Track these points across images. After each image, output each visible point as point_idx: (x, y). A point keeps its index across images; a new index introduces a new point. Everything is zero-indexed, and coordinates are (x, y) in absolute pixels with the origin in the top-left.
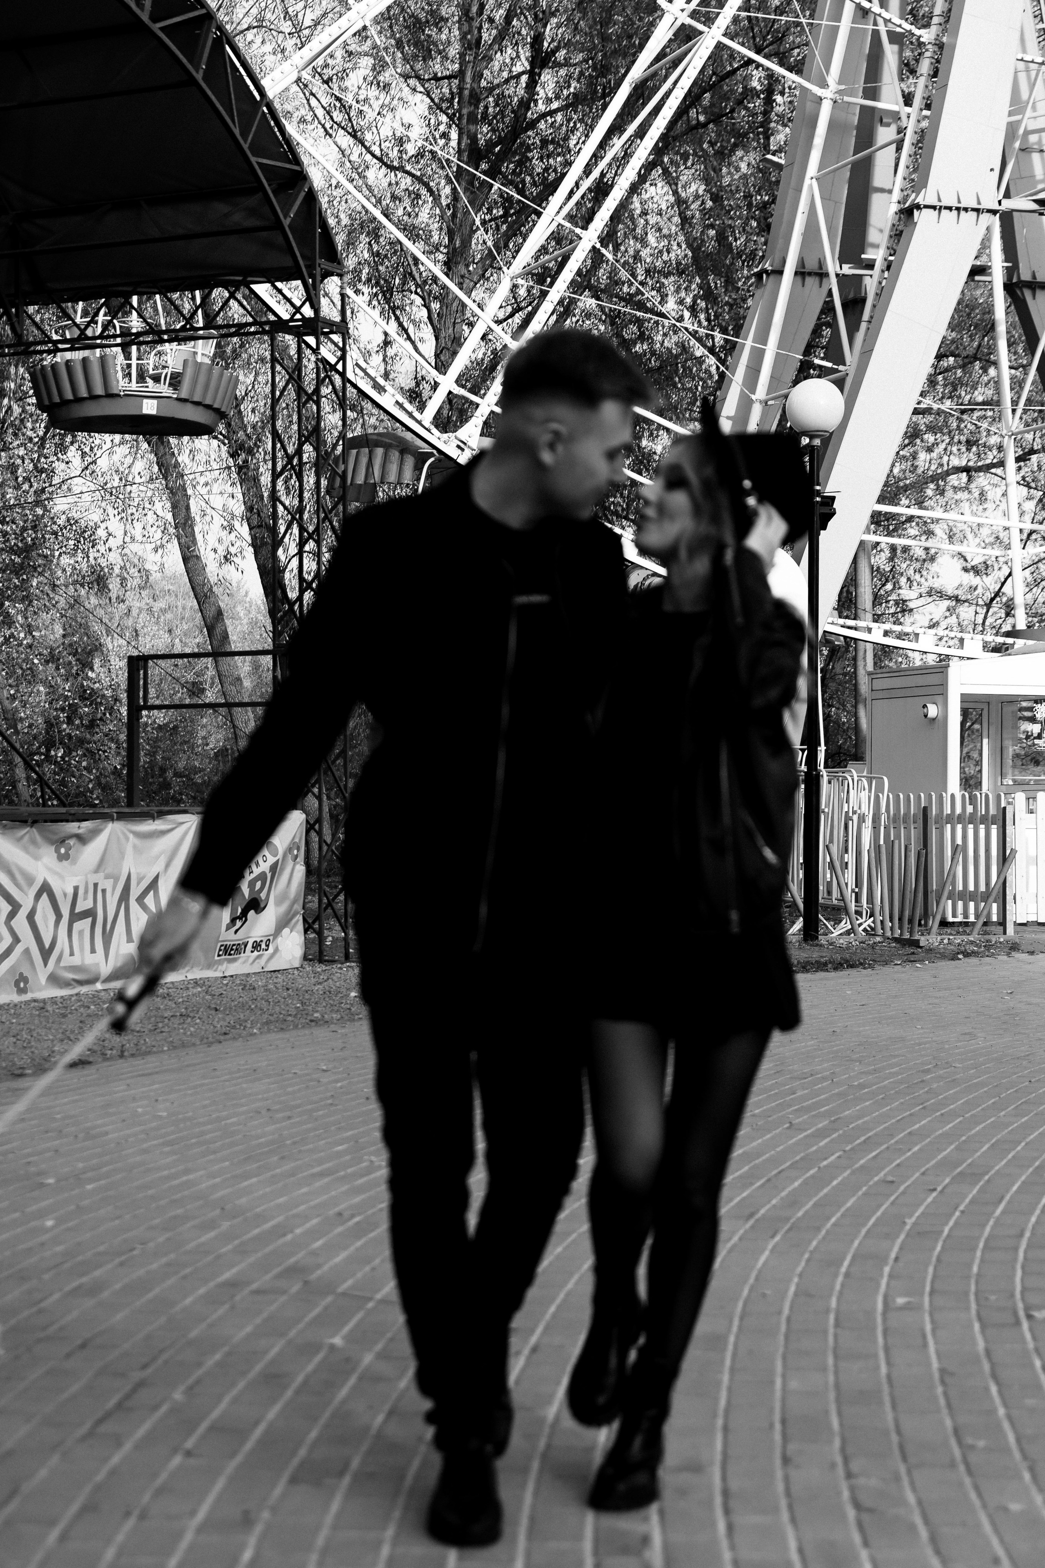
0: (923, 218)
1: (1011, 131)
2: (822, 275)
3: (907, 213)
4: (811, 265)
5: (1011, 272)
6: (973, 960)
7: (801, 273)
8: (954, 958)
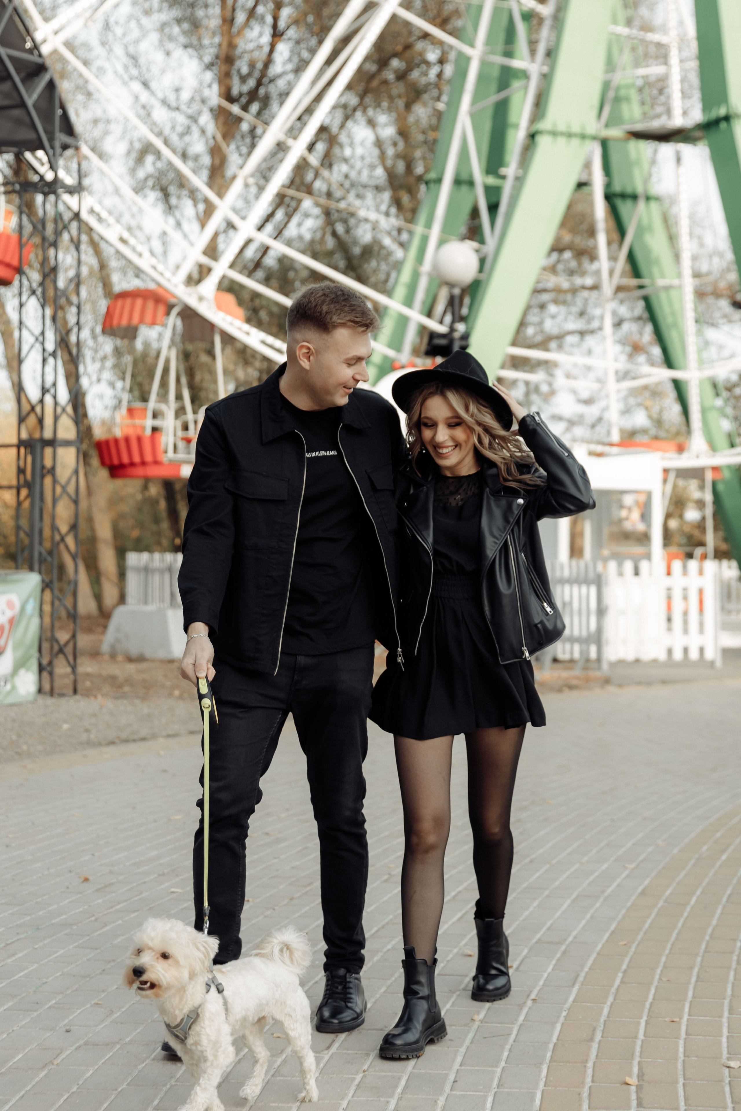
0: (543, 142)
1: (606, 86)
2: (471, 183)
3: (532, 136)
4: (464, 176)
5: (608, 186)
6: (575, 693)
7: (458, 182)
8: (560, 690)
